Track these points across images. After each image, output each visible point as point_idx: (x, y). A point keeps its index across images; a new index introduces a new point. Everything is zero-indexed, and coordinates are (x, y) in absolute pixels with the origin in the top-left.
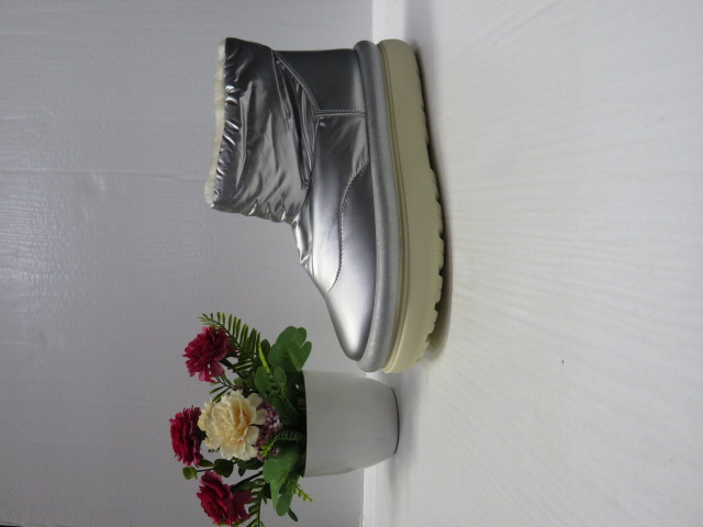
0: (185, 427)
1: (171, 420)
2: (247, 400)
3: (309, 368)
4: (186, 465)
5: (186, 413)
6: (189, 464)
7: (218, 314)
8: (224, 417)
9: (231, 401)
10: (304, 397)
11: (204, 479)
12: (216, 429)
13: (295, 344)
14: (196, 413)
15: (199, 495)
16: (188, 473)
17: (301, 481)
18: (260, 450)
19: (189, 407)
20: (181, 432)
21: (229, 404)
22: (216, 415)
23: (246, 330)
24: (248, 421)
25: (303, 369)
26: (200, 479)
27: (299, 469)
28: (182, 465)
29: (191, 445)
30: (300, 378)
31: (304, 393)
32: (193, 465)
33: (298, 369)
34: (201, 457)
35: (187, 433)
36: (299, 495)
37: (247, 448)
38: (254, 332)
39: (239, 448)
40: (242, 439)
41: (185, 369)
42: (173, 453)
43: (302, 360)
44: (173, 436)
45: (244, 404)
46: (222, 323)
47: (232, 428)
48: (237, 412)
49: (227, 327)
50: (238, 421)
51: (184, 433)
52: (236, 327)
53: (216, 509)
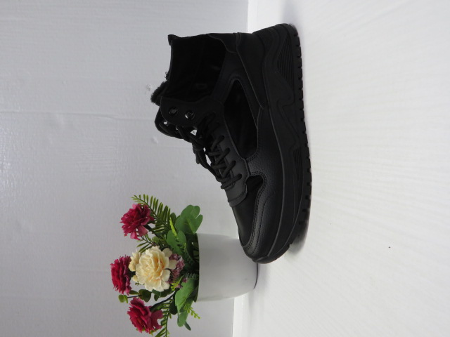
0: (121, 269)
1: (112, 264)
2: (163, 253)
3: (200, 231)
4: (121, 294)
5: (121, 259)
6: (123, 293)
7: (144, 196)
8: (148, 264)
9: (153, 253)
10: (198, 251)
11: (133, 303)
12: (142, 271)
13: (192, 216)
14: (128, 260)
15: (129, 313)
16: (121, 298)
17: (194, 304)
18: (171, 285)
19: (124, 256)
20: (118, 272)
21: (151, 255)
22: (142, 262)
23: (161, 206)
24: (163, 267)
26: (129, 302)
27: (193, 297)
28: (118, 293)
29: (124, 280)
30: (195, 238)
31: (198, 248)
32: (125, 293)
33: (194, 232)
34: (130, 288)
35: (122, 273)
36: (192, 314)
37: (162, 284)
38: (166, 208)
39: (157, 284)
40: (159, 278)
41: (122, 231)
42: (113, 285)
43: (197, 227)
44: (113, 275)
45: (161, 255)
46: (146, 201)
47: (153, 271)
48: (156, 260)
49: (149, 204)
50: (157, 266)
51: (120, 273)
52: (156, 204)
53: (140, 322)
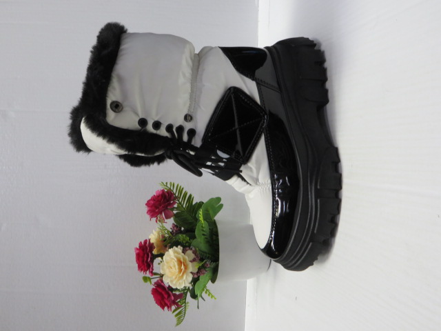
1: (137, 249)
2: (185, 256)
3: (218, 218)
4: (144, 275)
7: (171, 183)
8: (172, 266)
13: (213, 205)
16: (145, 279)
20: (143, 258)
25: (215, 218)
38: (190, 196)
43: (215, 213)
44: (138, 259)
45: (184, 259)
47: (177, 274)
48: (180, 262)
50: (180, 270)
51: (145, 259)
52: (180, 192)
53: (163, 303)
